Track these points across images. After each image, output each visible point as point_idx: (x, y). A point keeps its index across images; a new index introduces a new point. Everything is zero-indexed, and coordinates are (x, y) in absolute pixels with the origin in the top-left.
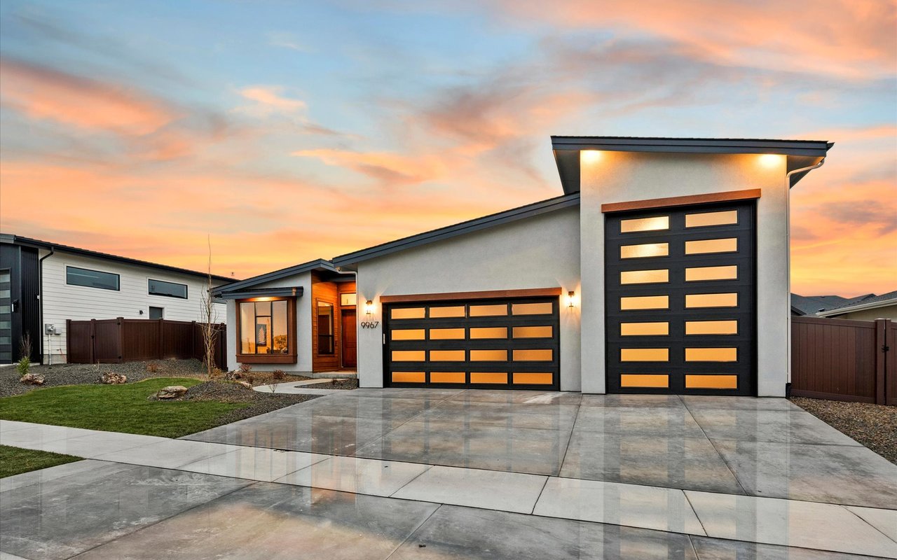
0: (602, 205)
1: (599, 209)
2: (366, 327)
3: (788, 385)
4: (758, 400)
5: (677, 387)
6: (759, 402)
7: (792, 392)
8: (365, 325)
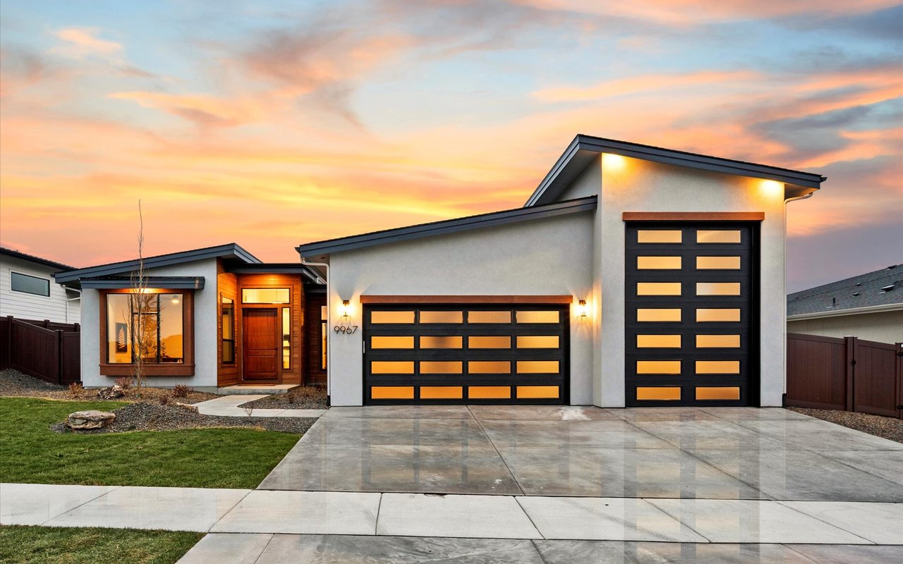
0: (624, 213)
1: (620, 217)
2: (340, 333)
3: (784, 395)
4: (760, 410)
5: (688, 400)
6: (761, 412)
7: (789, 401)
8: (339, 330)
